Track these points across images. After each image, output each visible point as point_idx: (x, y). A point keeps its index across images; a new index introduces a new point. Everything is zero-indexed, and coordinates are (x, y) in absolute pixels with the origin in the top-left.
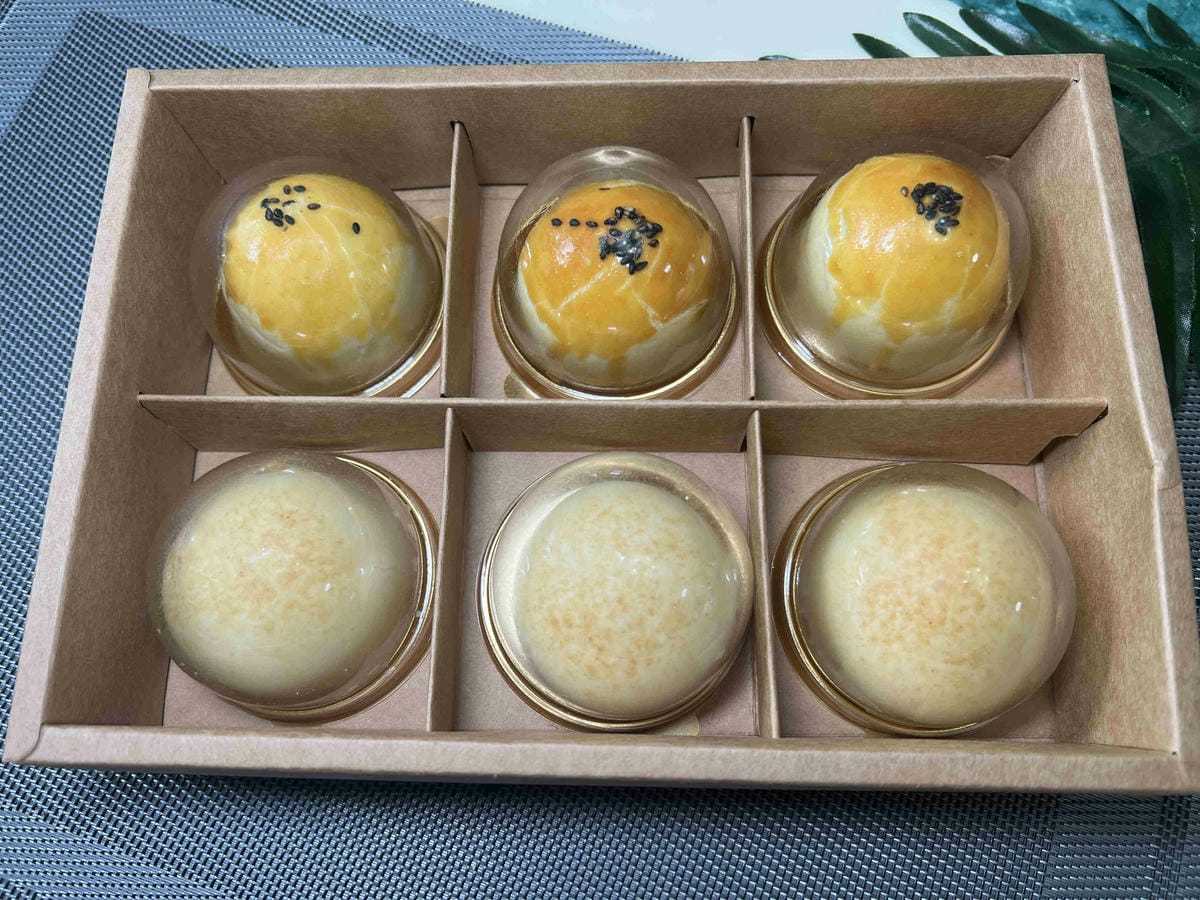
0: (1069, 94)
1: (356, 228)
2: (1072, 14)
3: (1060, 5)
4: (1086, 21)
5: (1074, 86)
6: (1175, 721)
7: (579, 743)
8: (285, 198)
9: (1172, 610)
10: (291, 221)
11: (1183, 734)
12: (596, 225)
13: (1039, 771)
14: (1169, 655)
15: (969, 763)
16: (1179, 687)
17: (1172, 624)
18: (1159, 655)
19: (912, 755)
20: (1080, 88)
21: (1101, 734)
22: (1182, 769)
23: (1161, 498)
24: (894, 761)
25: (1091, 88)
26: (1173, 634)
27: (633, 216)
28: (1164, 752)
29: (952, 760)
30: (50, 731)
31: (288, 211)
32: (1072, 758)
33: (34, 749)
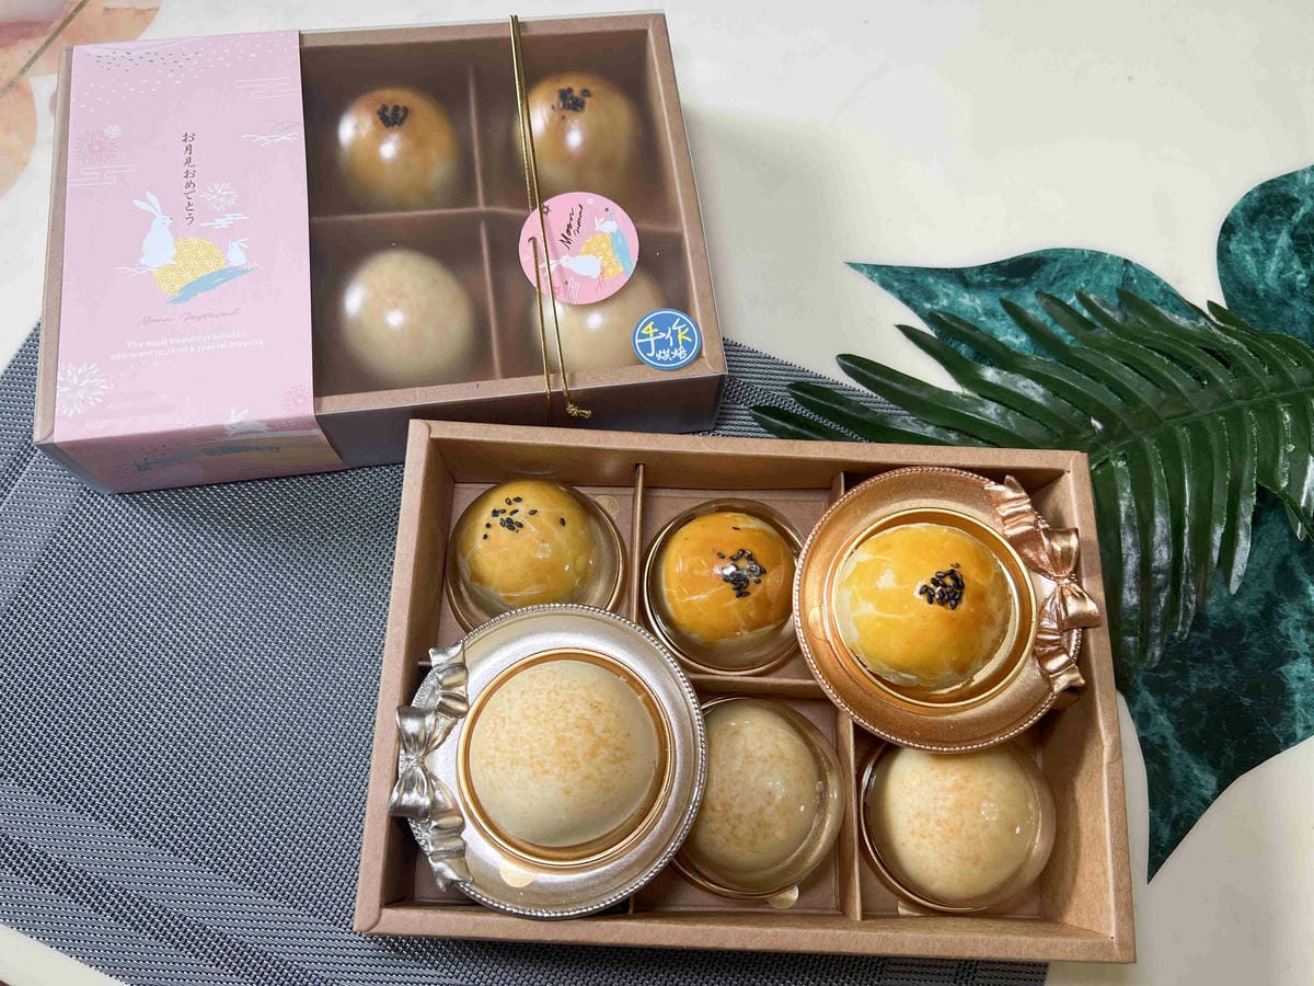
0: (1063, 479)
1: (563, 522)
2: (980, 311)
3: (971, 304)
4: (989, 318)
5: (1067, 475)
6: (1113, 917)
7: (738, 925)
8: (510, 509)
9: (1113, 844)
10: (521, 525)
11: (1118, 925)
12: (723, 557)
13: (1028, 948)
14: (1110, 874)
15: (985, 942)
16: (1116, 895)
17: (1113, 852)
18: (1105, 872)
19: (950, 936)
20: (1069, 479)
21: (1071, 918)
22: (1116, 947)
23: (1109, 768)
24: (938, 940)
25: (1078, 478)
26: (1113, 860)
27: (750, 558)
28: (1107, 936)
29: (974, 940)
30: (388, 912)
31: (515, 518)
32: (1049, 940)
33: (376, 924)
